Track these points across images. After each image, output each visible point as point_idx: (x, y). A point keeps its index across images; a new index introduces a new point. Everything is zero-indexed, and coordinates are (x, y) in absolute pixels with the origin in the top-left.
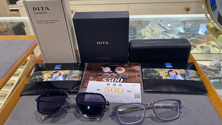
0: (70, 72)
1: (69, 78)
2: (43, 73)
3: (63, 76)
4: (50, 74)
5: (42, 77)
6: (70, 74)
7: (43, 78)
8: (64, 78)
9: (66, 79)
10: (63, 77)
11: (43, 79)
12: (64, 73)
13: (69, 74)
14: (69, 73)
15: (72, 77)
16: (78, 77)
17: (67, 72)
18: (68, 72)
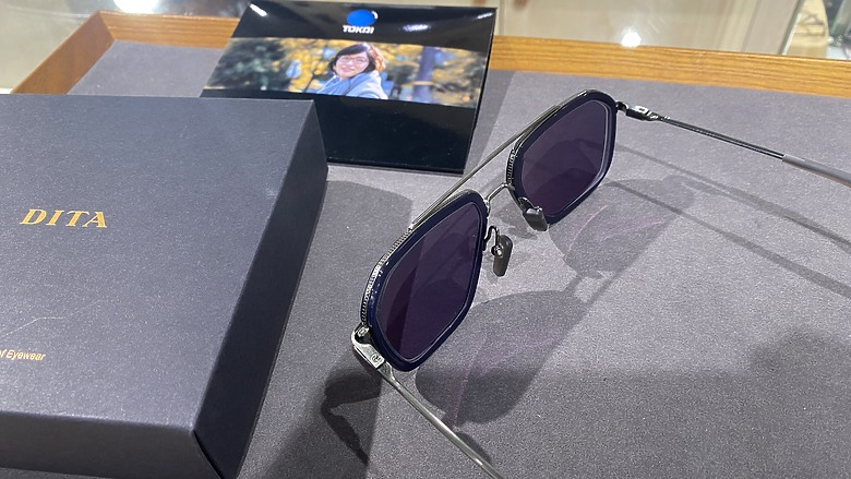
0: (423, 53)
1: (417, 88)
2: (290, 50)
3: (385, 75)
4: (322, 59)
5: (283, 70)
6: (422, 64)
7: (289, 73)
8: (392, 84)
9: (400, 91)
10: (389, 79)
11: (287, 82)
12: (391, 57)
13: (417, 65)
14: (416, 61)
15: (431, 87)
16: (464, 89)
17: (407, 53)
18: (411, 53)
